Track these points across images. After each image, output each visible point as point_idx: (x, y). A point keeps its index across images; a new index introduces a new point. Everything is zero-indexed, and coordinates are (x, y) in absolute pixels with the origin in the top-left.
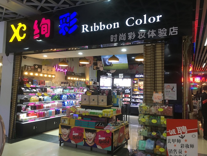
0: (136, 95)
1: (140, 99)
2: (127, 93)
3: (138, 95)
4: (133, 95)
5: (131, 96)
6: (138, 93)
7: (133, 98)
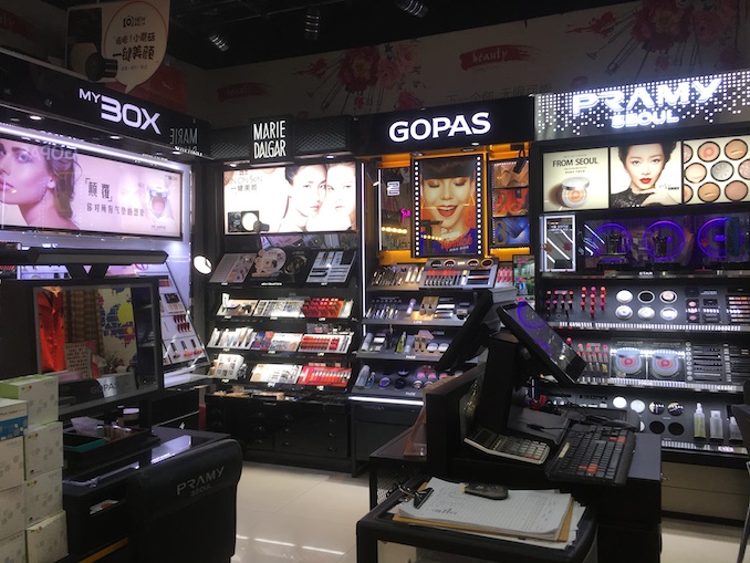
0: (404, 298)
1: (431, 328)
2: (324, 281)
3: (419, 296)
4: (376, 299)
5: (356, 311)
6: (413, 280)
7: (375, 329)
